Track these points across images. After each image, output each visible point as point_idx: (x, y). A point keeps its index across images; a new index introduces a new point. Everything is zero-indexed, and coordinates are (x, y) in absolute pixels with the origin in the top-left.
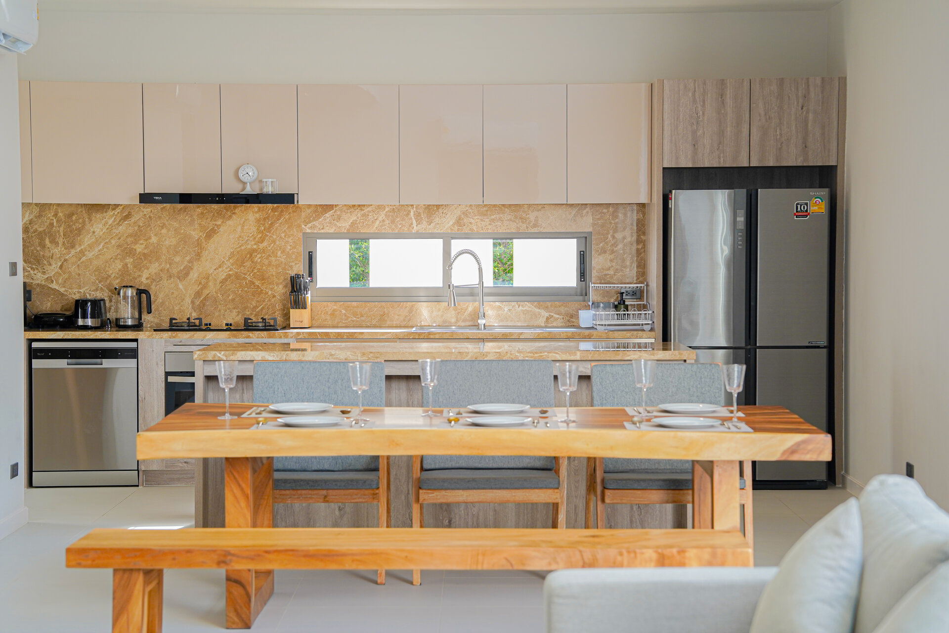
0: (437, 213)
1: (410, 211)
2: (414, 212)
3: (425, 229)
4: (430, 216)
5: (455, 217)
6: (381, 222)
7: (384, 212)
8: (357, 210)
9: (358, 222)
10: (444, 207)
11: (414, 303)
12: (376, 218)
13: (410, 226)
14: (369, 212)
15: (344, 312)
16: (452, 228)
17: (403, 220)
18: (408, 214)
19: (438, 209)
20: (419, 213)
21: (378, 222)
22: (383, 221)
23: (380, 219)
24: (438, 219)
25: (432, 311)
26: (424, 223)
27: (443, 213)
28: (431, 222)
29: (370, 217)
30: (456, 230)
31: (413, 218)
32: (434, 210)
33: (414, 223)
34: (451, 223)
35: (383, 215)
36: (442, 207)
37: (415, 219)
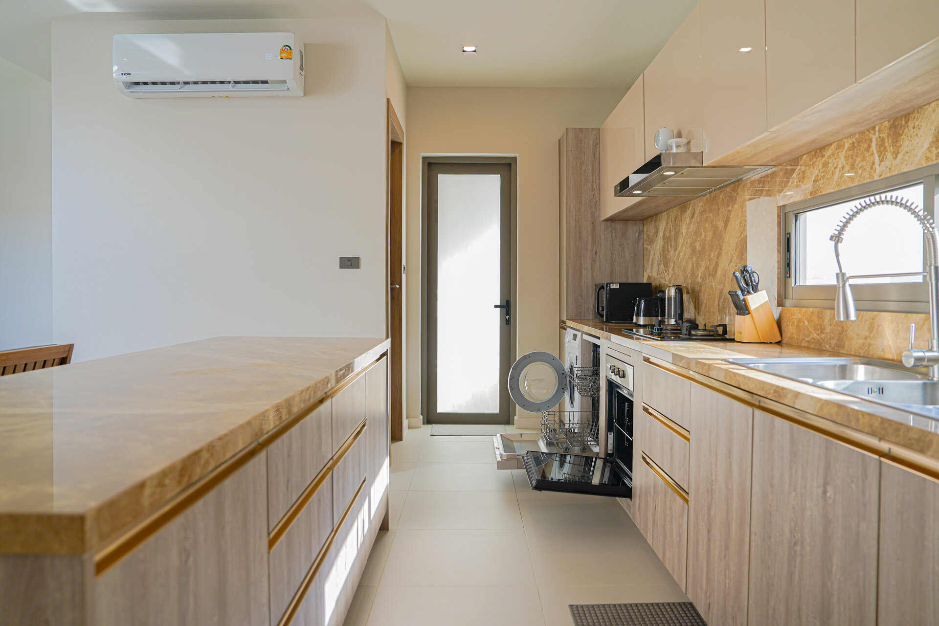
0: (906, 131)
1: (871, 141)
2: (877, 139)
3: (890, 169)
4: (897, 141)
5: (933, 128)
6: (840, 171)
7: (844, 152)
8: (819, 158)
9: (819, 177)
10: (916, 115)
11: (875, 313)
12: (835, 166)
13: (872, 168)
14: (829, 157)
15: (806, 323)
16: (929, 155)
17: (864, 158)
18: (869, 146)
19: (907, 122)
20: (883, 140)
21: (837, 171)
22: (843, 167)
23: (840, 166)
24: (907, 142)
25: (898, 331)
26: (888, 157)
27: (914, 128)
28: (898, 153)
29: (830, 165)
30: (934, 158)
31: (875, 151)
32: (901, 127)
33: (876, 161)
34: (927, 145)
35: (843, 159)
36: (913, 116)
37: (878, 151)
